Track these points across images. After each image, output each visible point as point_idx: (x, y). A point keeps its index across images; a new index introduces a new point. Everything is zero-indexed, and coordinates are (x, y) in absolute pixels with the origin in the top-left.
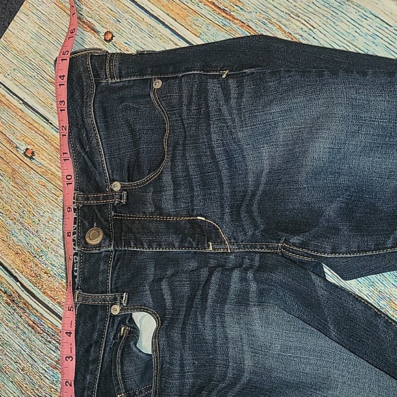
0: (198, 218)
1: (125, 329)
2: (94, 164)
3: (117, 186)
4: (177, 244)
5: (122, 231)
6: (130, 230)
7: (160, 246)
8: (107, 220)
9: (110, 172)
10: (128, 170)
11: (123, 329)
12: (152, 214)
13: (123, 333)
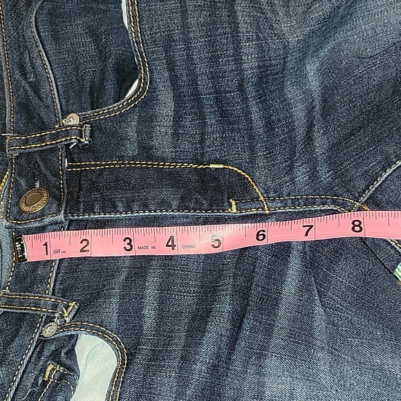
0: (211, 166)
1: (53, 369)
2: (39, 97)
3: (73, 120)
4: (175, 204)
5: (80, 190)
6: (94, 186)
7: (145, 207)
8: (56, 175)
9: (63, 103)
10: (91, 94)
11: (49, 369)
12: (134, 158)
13: (49, 377)
